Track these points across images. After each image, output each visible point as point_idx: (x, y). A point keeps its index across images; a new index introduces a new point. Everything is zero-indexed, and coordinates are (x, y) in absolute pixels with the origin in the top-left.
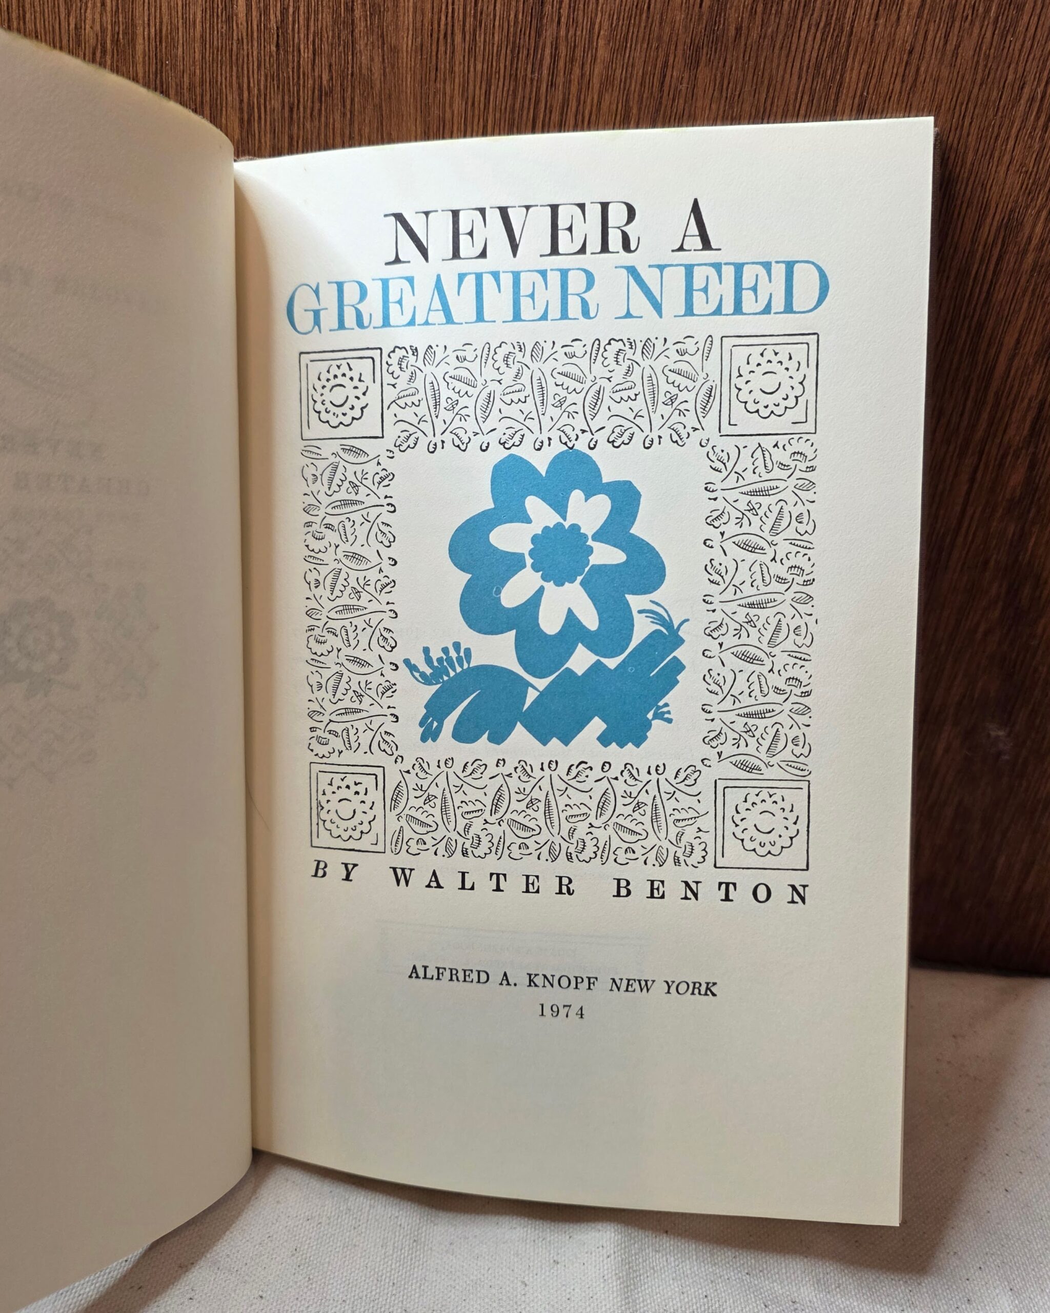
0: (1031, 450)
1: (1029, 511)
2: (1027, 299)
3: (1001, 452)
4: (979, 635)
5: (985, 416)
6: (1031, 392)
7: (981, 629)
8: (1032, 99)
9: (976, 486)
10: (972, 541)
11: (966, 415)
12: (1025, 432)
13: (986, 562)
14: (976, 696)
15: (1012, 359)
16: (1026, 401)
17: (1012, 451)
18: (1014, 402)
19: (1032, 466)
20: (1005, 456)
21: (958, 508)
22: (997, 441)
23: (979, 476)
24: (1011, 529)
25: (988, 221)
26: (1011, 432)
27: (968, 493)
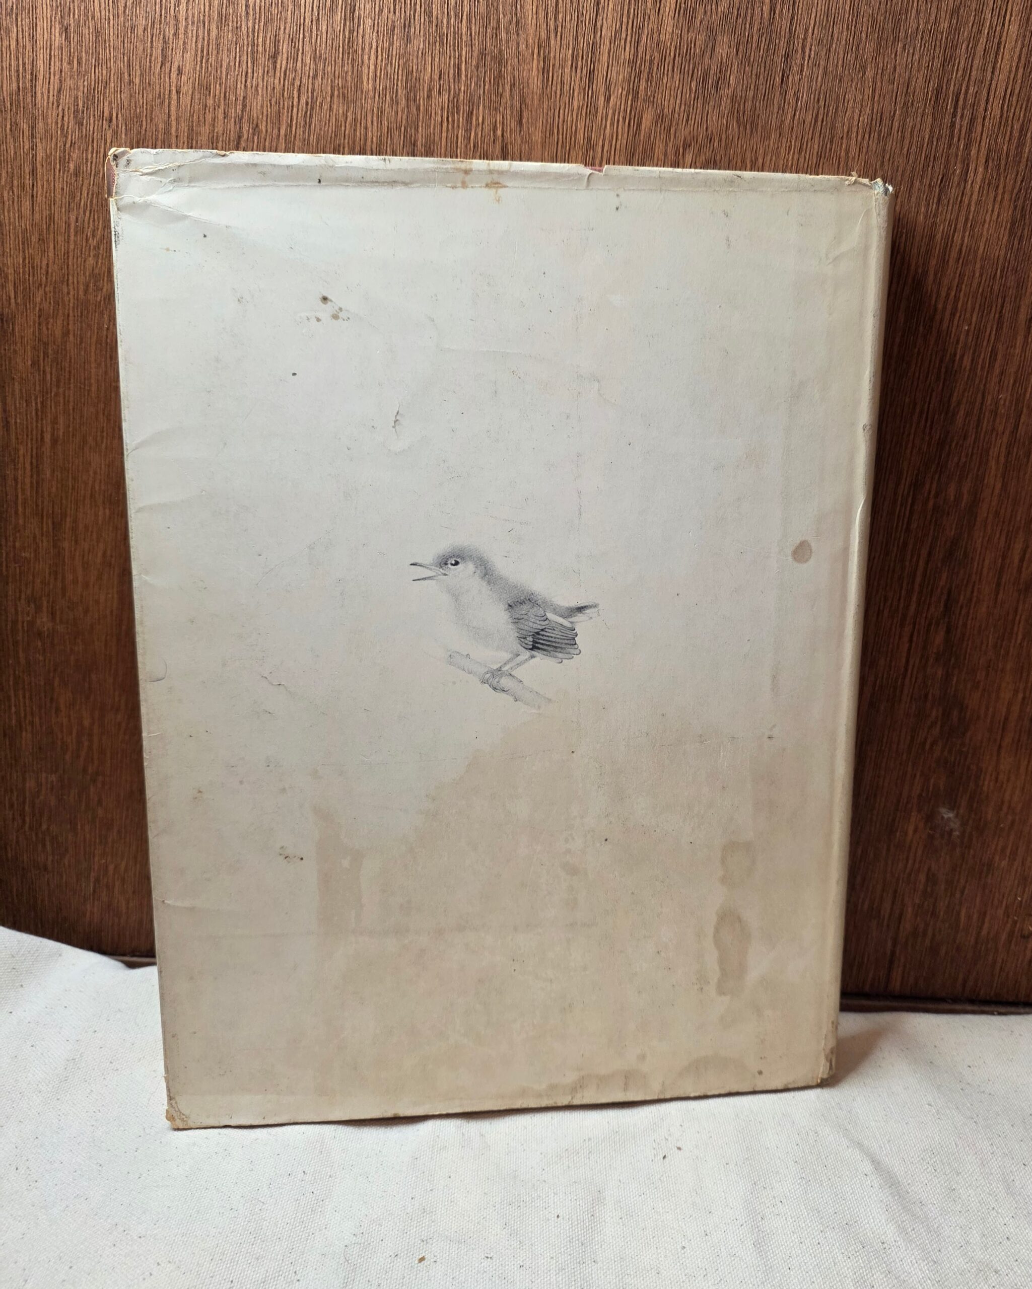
0: (946, 620)
1: (950, 660)
2: (932, 528)
3: (927, 622)
4: (927, 747)
5: (914, 599)
6: (942, 583)
7: (929, 742)
8: (921, 412)
9: (914, 644)
10: (916, 682)
11: (902, 601)
12: (941, 609)
13: (926, 696)
14: (931, 789)
15: (927, 563)
16: (939, 590)
17: (934, 621)
18: (932, 590)
19: (948, 631)
20: (930, 625)
21: (904, 660)
22: (924, 615)
23: (915, 639)
24: (940, 672)
25: (903, 481)
26: (932, 609)
27: (909, 650)
